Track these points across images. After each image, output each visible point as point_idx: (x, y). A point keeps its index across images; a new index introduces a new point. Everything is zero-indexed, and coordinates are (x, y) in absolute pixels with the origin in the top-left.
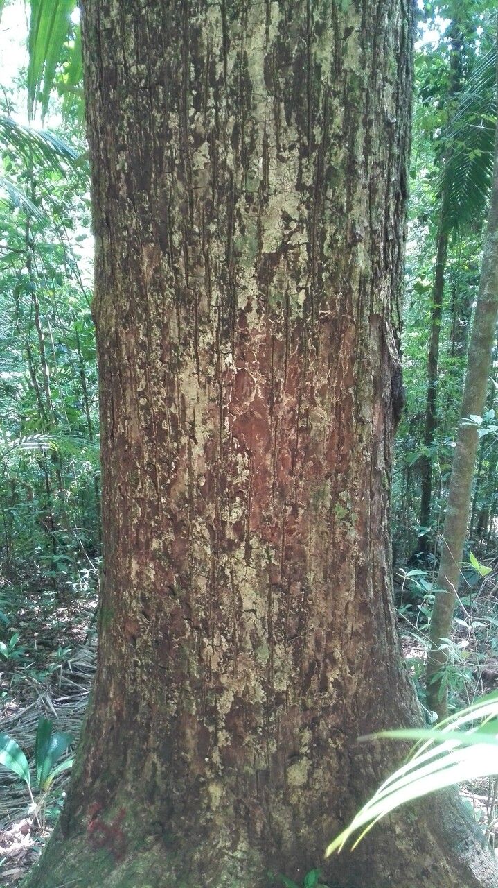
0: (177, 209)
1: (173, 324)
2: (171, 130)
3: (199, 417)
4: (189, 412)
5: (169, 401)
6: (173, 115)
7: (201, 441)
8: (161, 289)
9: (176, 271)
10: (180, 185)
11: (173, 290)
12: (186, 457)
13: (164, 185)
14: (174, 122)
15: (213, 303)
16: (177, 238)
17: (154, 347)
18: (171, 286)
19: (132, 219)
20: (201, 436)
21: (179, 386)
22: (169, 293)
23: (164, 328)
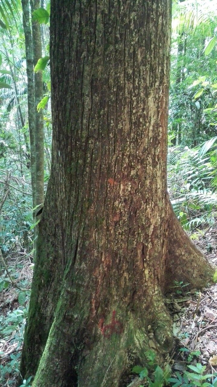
0: (153, 36)
1: (148, 79)
2: (153, 9)
3: (152, 115)
4: (149, 113)
5: (143, 110)
6: (154, 4)
7: (152, 124)
8: (145, 65)
9: (151, 58)
10: (154, 28)
11: (149, 65)
12: (147, 131)
13: (149, 27)
14: (154, 6)
15: (160, 71)
16: (152, 46)
17: (141, 88)
18: (148, 64)
19: (136, 38)
20: (152, 122)
21: (148, 103)
22: (148, 66)
23: (145, 79)
